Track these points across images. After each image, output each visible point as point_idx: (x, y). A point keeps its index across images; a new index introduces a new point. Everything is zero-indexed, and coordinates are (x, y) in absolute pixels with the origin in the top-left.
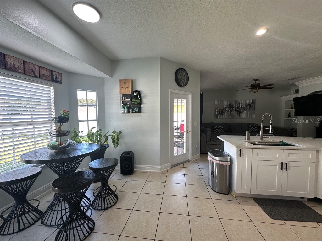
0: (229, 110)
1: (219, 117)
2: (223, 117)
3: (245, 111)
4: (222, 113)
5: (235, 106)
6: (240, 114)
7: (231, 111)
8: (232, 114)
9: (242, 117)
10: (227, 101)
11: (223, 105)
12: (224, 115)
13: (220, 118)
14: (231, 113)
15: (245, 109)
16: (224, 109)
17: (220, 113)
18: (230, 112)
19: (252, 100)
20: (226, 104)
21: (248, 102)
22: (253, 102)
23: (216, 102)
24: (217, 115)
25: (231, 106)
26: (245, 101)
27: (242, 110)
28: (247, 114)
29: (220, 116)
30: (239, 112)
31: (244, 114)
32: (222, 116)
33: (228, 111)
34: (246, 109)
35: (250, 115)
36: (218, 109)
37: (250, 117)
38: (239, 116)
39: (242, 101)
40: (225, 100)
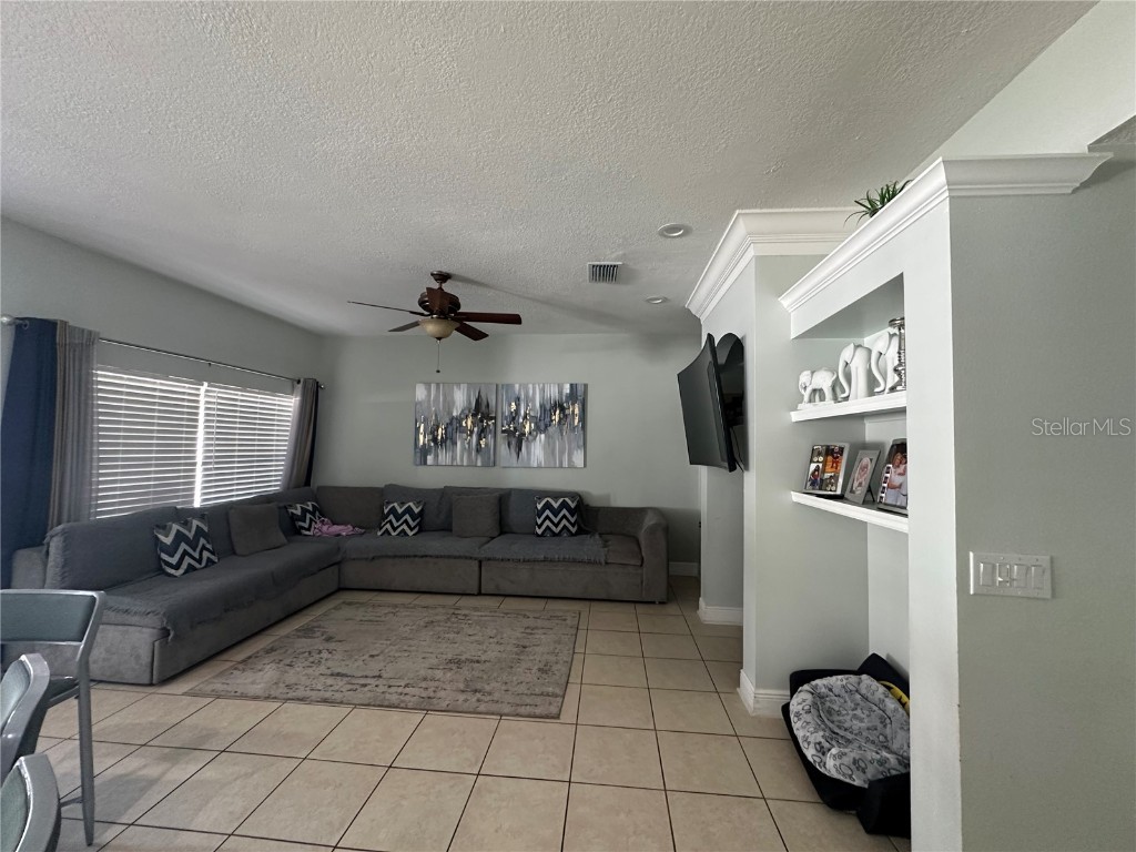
0: (476, 429)
1: (430, 459)
2: (449, 462)
3: (543, 436)
4: (444, 440)
5: (502, 413)
6: (520, 449)
7: (482, 433)
8: (486, 445)
9: (529, 459)
10: (464, 387)
11: (449, 404)
12: (454, 451)
13: (437, 464)
14: (483, 442)
15: (542, 427)
16: (451, 423)
17: (435, 439)
18: (480, 438)
19: (571, 385)
20: (461, 399)
21: (553, 393)
22: (578, 395)
23: (421, 393)
24: (424, 452)
25: (481, 411)
26: (543, 390)
27: (527, 430)
28: (549, 449)
29: (436, 456)
30: (517, 440)
31: (537, 450)
32: (444, 457)
33: (472, 432)
34: (546, 427)
35: (562, 453)
36: (425, 421)
37: (561, 462)
38: (515, 455)
39: (531, 386)
40: (458, 384)
